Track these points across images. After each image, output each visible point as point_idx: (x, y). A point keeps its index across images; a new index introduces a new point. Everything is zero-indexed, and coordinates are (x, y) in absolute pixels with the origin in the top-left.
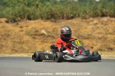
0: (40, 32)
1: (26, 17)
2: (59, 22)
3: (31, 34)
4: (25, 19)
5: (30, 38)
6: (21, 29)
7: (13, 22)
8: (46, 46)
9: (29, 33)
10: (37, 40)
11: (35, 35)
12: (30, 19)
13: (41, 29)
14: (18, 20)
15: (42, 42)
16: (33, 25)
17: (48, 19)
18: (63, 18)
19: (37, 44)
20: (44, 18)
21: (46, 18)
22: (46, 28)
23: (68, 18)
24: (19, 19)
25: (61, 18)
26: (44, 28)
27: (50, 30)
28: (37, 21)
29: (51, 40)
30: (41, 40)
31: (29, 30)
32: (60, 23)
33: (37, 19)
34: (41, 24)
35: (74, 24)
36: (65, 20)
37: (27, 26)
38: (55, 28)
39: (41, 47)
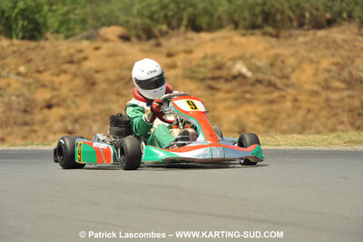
0: (229, 69)
1: (185, 22)
2: (291, 36)
3: (201, 76)
4: (183, 29)
5: (198, 89)
6: (169, 61)
7: (144, 37)
8: (248, 113)
9: (193, 72)
10: (219, 95)
11: (213, 78)
12: (196, 28)
13: (234, 60)
14: (160, 32)
15: (236, 99)
16: (209, 46)
17: (254, 27)
18: (301, 25)
19: (220, 106)
20: (241, 24)
21: (247, 23)
22: (248, 56)
23: (318, 26)
24: (164, 28)
25: (295, 24)
26: (241, 58)
27: (262, 63)
28: (219, 34)
29: (265, 93)
30: (233, 95)
31: (194, 63)
32: (291, 41)
33: (220, 27)
34: (231, 44)
35: (335, 42)
36: (309, 30)
37: (190, 52)
38: (277, 56)
39: (233, 116)
